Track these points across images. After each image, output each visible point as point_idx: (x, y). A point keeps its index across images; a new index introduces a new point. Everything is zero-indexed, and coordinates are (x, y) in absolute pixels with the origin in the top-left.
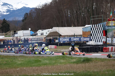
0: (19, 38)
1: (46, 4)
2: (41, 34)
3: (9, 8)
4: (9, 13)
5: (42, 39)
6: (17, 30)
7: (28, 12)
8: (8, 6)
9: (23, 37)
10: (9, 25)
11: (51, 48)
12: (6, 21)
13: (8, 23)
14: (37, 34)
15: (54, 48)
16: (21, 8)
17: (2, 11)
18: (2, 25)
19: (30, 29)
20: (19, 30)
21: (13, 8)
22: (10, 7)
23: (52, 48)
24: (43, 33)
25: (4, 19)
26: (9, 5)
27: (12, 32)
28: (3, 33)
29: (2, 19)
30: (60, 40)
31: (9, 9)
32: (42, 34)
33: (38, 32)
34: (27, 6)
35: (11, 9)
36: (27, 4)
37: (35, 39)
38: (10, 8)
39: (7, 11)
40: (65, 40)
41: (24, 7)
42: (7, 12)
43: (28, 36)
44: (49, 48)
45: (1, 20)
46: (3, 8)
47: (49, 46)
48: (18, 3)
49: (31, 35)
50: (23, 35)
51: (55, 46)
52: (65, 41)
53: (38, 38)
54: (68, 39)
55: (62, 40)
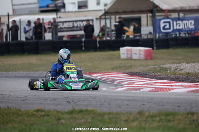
2: (80, 7)
11: (131, 59)
14: (64, 6)
15: (142, 57)
23: (135, 57)
24: (86, 2)
30: (162, 25)
32: (82, 6)
40: (180, 25)
44: (123, 56)
49: (42, 12)
50: (14, 11)
51: (146, 51)
52: (179, 30)
53: (76, 21)
54: (191, 23)
55: (167, 27)
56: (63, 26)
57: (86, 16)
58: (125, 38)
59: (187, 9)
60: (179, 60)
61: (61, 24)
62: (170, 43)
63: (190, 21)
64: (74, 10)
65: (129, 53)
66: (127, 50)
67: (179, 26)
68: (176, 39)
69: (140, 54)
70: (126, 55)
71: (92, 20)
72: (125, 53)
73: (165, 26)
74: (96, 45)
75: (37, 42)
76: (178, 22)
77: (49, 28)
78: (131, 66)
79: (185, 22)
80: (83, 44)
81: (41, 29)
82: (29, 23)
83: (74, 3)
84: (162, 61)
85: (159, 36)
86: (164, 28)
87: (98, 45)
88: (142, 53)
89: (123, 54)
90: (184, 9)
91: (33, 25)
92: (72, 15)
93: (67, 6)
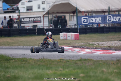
2: (28, 10)
5: (39, 19)
11: (66, 39)
33: (20, 5)
37: (25, 20)
51: (75, 35)
52: (93, 23)
53: (31, 18)
54: (99, 19)
55: (86, 21)
56: (24, 21)
57: (33, 15)
58: (61, 27)
59: (95, 11)
60: (95, 40)
61: (22, 19)
62: (87, 30)
63: (99, 18)
64: (24, 12)
65: (65, 36)
66: (64, 34)
67: (93, 21)
68: (91, 28)
69: (72, 37)
70: (63, 37)
71: (40, 17)
72: (63, 36)
73: (84, 20)
74: (44, 32)
75: (10, 29)
76: (92, 18)
78: (70, 43)
79: (96, 18)
80: (36, 31)
83: (24, 7)
84: (85, 41)
85: (80, 27)
86: (84, 22)
87: (45, 32)
88: (73, 36)
89: (61, 36)
90: (93, 11)
93: (19, 9)
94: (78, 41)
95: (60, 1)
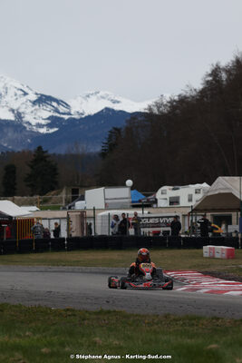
0: (89, 213)
1: (185, 97)
2: (171, 203)
3: (57, 111)
4: (56, 129)
6: (82, 186)
7: (122, 124)
8: (55, 104)
9: (106, 213)
10: (55, 170)
11: (213, 258)
12: (45, 155)
13: (54, 163)
14: (156, 200)
15: (225, 256)
16: (96, 112)
17: (34, 122)
18: (32, 167)
19: (129, 182)
20: (90, 186)
21: (69, 114)
22: (62, 109)
23: (217, 256)
24: (178, 198)
25: (40, 148)
26: (58, 103)
27: (64, 191)
28: (35, 197)
29: (33, 149)
31: (58, 115)
32: (174, 201)
33: (159, 195)
34: (117, 107)
35: (62, 116)
36: (116, 98)
37: (151, 221)
38: (59, 113)
39: (49, 121)
41: (106, 109)
42: (49, 126)
43: (124, 209)
44: (205, 255)
45: (30, 152)
46: (39, 114)
47: (206, 248)
48: (88, 96)
49: (134, 207)
50: (106, 204)
51: (228, 250)
53: (162, 217)
64: (165, 206)
65: (212, 252)
66: (210, 249)
69: (222, 253)
70: (208, 253)
72: (208, 251)
77: (133, 224)
78: (210, 265)
81: (125, 223)
82: (116, 217)
83: (166, 199)
87: (182, 243)
88: (225, 252)
89: (206, 252)
91: (121, 219)
92: (163, 210)
93: (159, 201)
94: (231, 262)
95: (216, 190)
